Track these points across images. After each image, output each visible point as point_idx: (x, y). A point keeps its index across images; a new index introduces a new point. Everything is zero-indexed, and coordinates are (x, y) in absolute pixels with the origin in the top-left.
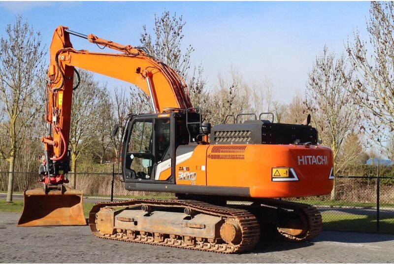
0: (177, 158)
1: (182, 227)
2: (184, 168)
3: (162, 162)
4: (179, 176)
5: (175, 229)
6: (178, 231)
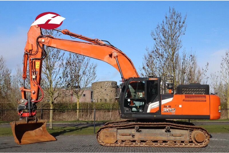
0: (162, 101)
1: (168, 136)
2: (167, 106)
3: (151, 103)
4: (164, 110)
5: (162, 137)
6: (164, 138)
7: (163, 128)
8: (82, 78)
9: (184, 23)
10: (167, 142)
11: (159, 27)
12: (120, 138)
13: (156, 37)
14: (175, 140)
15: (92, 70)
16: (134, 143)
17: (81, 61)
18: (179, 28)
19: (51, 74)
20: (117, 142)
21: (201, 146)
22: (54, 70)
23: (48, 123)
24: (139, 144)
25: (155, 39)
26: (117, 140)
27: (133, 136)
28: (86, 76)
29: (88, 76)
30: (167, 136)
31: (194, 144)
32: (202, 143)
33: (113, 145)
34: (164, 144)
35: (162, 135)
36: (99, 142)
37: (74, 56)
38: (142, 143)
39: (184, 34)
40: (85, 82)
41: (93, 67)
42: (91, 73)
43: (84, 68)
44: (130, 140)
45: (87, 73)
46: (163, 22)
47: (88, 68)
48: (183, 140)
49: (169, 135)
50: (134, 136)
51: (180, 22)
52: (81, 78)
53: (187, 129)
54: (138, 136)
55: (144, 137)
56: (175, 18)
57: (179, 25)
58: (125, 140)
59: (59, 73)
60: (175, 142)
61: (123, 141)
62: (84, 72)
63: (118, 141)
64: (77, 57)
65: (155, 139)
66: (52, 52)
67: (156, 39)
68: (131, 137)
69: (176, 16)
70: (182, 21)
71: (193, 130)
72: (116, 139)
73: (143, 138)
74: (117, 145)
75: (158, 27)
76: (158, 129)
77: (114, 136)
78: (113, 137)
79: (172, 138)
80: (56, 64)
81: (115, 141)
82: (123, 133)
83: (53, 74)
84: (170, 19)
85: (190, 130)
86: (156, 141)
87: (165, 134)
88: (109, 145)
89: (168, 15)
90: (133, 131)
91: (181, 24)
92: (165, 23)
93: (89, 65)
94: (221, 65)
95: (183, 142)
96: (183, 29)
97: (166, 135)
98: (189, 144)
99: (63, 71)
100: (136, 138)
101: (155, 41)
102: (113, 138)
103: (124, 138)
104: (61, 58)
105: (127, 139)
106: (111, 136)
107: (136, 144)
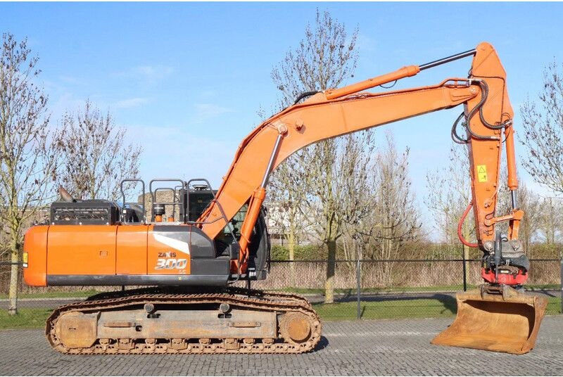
7: (214, 307)
8: (104, 184)
9: (351, 48)
10: (221, 341)
11: (292, 57)
12: (105, 333)
13: (284, 82)
14: (240, 337)
15: (128, 163)
16: (141, 346)
17: (101, 138)
18: (340, 60)
19: (13, 172)
20: (97, 342)
21: (303, 349)
22: (20, 163)
23: (8, 300)
24: (152, 346)
25: (282, 88)
26: (99, 339)
27: (138, 328)
28: (112, 179)
29: (119, 177)
30: (220, 326)
31: (285, 346)
32: (304, 343)
33: (88, 351)
34: (214, 346)
35: (209, 324)
36: (52, 344)
37: (81, 126)
38: (161, 345)
39: (352, 76)
40: (111, 194)
41: (131, 154)
42: (126, 171)
43: (107, 157)
44: (130, 339)
45: (117, 171)
46: (302, 45)
47: (120, 158)
48: (258, 337)
49: (225, 325)
50: (141, 327)
51: (342, 47)
52: (101, 182)
53: (270, 308)
54: (151, 329)
55: (165, 331)
56: (332, 37)
57: (340, 55)
58: (119, 339)
59: (36, 169)
60: (241, 341)
61: (113, 342)
62: (108, 166)
63: (100, 341)
64: (90, 129)
65: (192, 336)
66: (15, 117)
67: (285, 88)
68: (133, 329)
69: (333, 31)
70: (347, 44)
71: (285, 312)
72: (95, 334)
73: (162, 333)
74: (97, 351)
75: (289, 57)
76: (202, 311)
77: (91, 328)
78: (89, 332)
79: (234, 332)
80: (27, 148)
81: (93, 341)
82: (111, 321)
83: (18, 173)
84: (318, 38)
85: (277, 311)
86: (195, 341)
87: (216, 323)
88: (76, 351)
89: (314, 29)
90: (140, 316)
91: (345, 50)
92: (305, 48)
93: (121, 150)
94: (450, 151)
95: (258, 341)
96: (350, 63)
97: (218, 324)
98: (274, 347)
99: (45, 166)
100: (144, 334)
101: (282, 91)
102: (87, 335)
103: (115, 333)
104: (40, 132)
105: (122, 336)
106: (83, 328)
107: (146, 347)
